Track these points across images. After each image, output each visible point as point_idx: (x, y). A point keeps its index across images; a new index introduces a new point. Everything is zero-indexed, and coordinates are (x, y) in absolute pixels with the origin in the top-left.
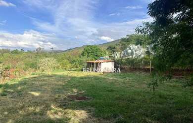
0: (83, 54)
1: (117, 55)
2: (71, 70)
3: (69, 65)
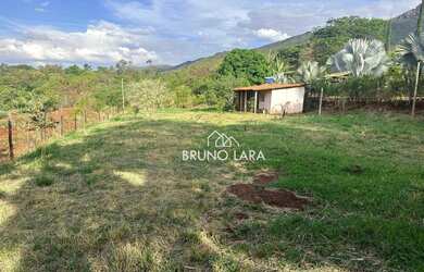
0: (221, 71)
1: (311, 70)
2: (197, 110)
3: (191, 99)
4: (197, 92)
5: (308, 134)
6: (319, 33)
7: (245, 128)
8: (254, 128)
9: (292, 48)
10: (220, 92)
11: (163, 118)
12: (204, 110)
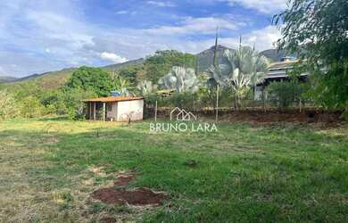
0: (71, 84)
1: (147, 87)
2: (46, 120)
3: (39, 109)
4: (46, 103)
5: (151, 137)
6: (150, 60)
7: (98, 135)
8: (106, 134)
9: (131, 69)
10: (70, 103)
11: (8, 128)
12: (53, 119)
